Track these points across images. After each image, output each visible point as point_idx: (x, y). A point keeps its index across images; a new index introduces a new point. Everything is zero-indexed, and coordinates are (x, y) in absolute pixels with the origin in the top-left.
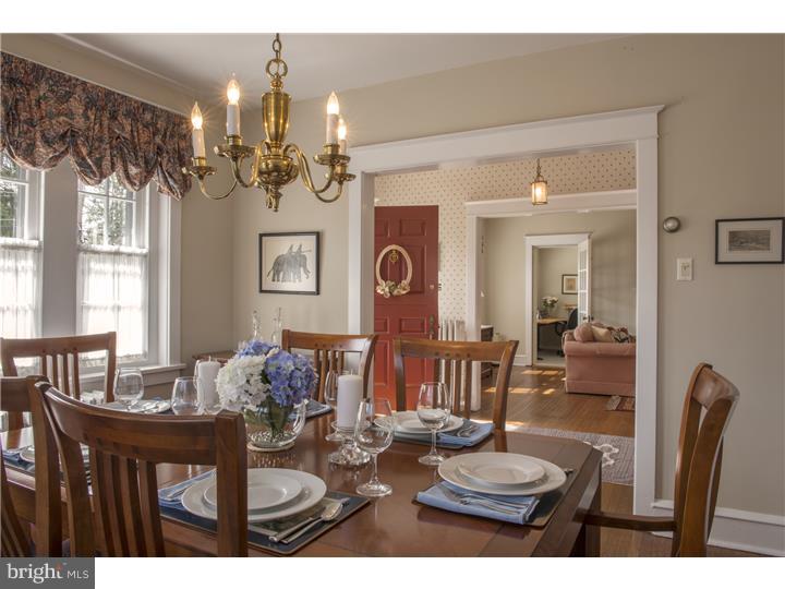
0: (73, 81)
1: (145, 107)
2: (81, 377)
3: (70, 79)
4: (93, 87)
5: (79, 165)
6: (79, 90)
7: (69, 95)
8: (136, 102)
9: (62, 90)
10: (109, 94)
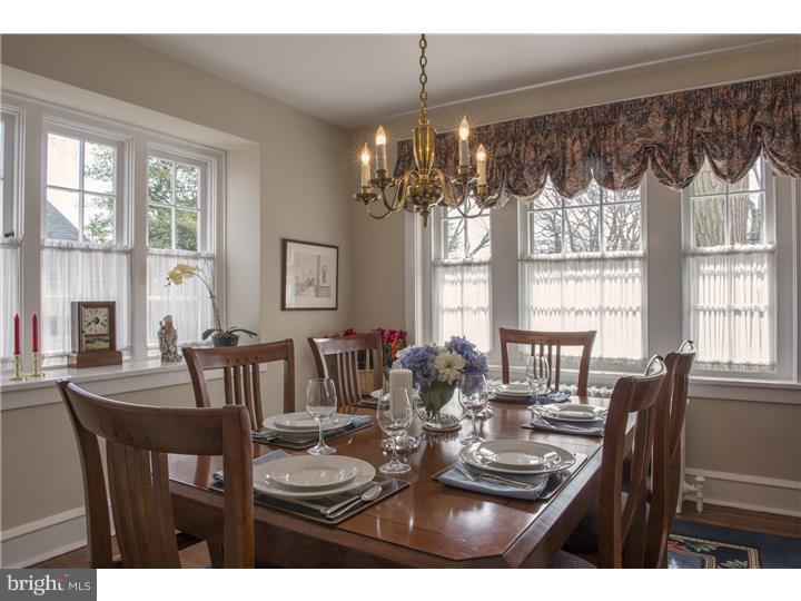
0: (650, 101)
1: (738, 88)
2: (561, 370)
3: (646, 100)
4: (670, 96)
5: (658, 176)
6: (656, 107)
7: (646, 116)
8: (726, 87)
9: (639, 115)
10: (688, 95)
